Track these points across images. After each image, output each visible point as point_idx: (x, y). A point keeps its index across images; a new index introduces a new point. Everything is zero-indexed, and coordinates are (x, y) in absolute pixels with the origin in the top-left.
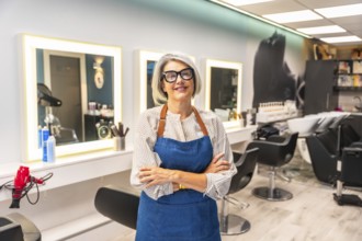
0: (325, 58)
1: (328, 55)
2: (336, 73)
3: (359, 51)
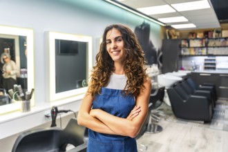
0: (173, 38)
1: (175, 36)
2: (180, 47)
3: (193, 33)
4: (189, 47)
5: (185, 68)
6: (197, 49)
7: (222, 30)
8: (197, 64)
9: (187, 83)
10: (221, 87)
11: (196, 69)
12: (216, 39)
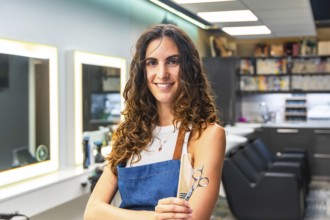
0: (225, 54)
1: (227, 50)
2: (238, 74)
3: (262, 46)
4: (255, 75)
5: (248, 118)
6: (271, 79)
7: (318, 40)
8: (271, 110)
9: (255, 148)
10: (317, 156)
11: (270, 119)
12: (307, 59)
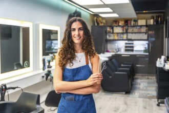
0: (101, 25)
1: (102, 23)
2: (106, 33)
3: (116, 21)
4: (113, 33)
5: (110, 50)
6: (119, 35)
7: (138, 19)
8: (119, 47)
9: (112, 63)
10: (137, 66)
11: (119, 51)
12: (134, 26)
